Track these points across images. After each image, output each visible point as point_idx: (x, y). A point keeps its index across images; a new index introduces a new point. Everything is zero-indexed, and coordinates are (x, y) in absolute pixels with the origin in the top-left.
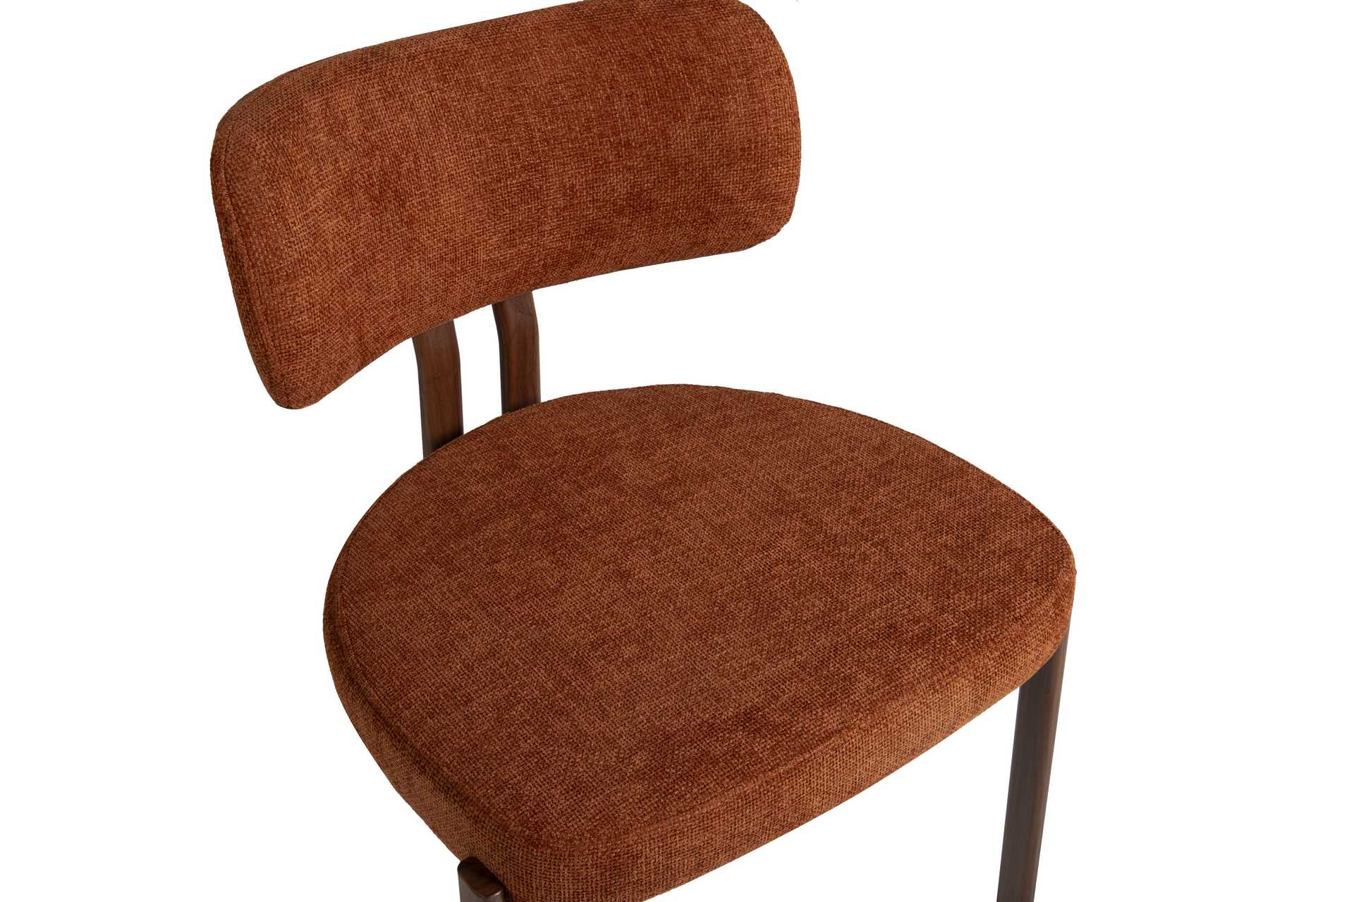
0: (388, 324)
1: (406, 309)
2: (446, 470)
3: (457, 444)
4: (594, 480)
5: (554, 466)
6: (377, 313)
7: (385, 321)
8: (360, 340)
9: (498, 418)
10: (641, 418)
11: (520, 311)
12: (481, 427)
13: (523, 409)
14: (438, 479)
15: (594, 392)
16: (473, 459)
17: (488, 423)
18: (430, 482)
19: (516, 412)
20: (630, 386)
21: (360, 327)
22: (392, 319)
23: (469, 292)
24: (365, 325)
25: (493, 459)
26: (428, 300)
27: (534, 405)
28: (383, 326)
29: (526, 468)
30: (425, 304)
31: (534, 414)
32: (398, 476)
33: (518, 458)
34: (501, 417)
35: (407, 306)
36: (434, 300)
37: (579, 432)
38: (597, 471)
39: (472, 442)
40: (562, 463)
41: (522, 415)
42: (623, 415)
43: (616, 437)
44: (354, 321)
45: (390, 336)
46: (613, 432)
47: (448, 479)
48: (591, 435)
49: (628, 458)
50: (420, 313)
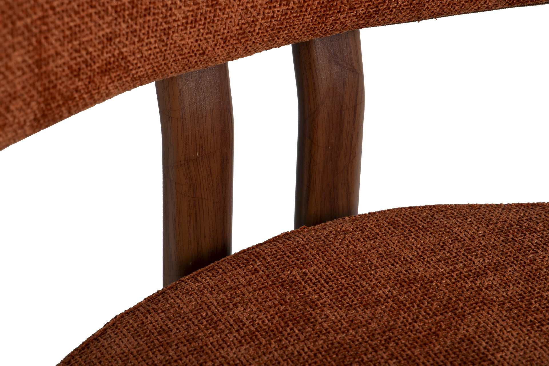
0: (100, 47)
1: (138, 27)
2: (191, 315)
3: (214, 272)
4: (442, 358)
5: (374, 325)
6: (78, 21)
7: (96, 42)
8: (40, 67)
9: (287, 233)
10: (526, 255)
11: (337, 64)
12: (257, 246)
13: (328, 223)
14: (175, 331)
15: (445, 206)
16: (238, 299)
17: (270, 241)
18: (159, 334)
19: (317, 226)
20: (505, 201)
21: (39, 42)
22: (110, 40)
23: (255, 14)
24: (52, 40)
25: (270, 303)
26: (180, 16)
27: (347, 218)
28: (91, 49)
29: (325, 325)
30: (175, 24)
31: (345, 233)
32: (108, 318)
33: (313, 305)
34: (292, 232)
35: (141, 21)
36: (191, 18)
37: (419, 268)
38: (449, 342)
39: (239, 270)
40: (389, 322)
41: (325, 232)
42: (495, 247)
43: (482, 284)
44: (26, 26)
45: (104, 72)
46: (477, 275)
47: (192, 332)
48: (437, 277)
49: (505, 324)
50: (165, 38)
